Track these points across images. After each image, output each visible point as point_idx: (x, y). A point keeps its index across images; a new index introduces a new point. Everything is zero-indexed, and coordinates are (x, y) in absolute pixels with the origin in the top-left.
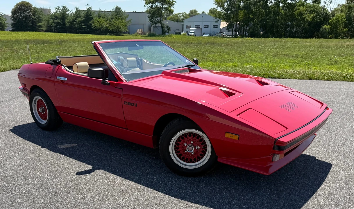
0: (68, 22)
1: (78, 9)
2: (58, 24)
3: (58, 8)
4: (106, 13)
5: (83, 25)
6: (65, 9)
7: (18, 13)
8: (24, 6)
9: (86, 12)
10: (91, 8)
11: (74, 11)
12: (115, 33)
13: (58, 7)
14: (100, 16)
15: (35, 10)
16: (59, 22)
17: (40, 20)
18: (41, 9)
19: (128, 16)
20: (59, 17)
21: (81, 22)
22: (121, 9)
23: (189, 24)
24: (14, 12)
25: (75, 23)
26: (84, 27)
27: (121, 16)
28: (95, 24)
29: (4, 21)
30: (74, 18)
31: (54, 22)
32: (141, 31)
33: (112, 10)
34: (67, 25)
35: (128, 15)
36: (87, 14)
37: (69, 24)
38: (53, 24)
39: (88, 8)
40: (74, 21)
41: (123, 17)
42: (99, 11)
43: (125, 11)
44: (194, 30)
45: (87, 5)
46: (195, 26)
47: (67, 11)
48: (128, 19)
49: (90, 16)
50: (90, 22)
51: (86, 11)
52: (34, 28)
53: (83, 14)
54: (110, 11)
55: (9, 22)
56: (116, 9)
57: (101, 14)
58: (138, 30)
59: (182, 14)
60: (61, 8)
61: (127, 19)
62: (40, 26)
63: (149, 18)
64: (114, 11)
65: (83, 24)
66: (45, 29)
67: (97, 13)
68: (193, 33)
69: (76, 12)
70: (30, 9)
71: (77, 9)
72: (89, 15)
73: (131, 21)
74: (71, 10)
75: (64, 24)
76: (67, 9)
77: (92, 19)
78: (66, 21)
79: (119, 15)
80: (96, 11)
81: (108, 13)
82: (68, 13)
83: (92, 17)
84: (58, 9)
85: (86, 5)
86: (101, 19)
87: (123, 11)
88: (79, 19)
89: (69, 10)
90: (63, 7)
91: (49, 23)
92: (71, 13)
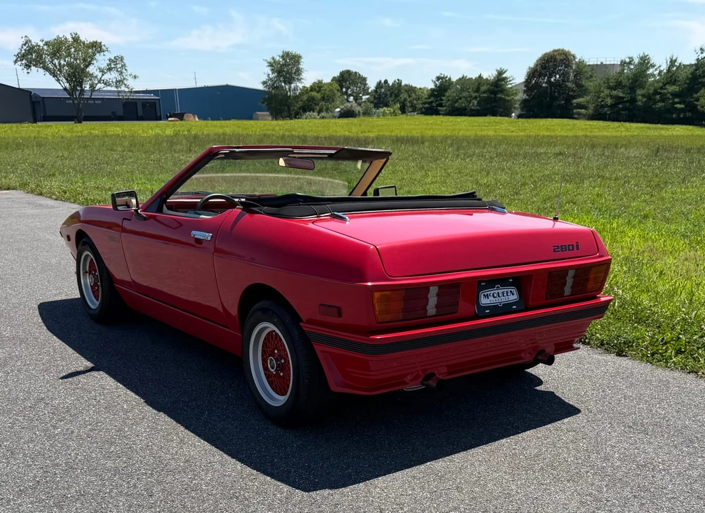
0: (643, 96)
1: (675, 61)
2: (619, 100)
3: (628, 60)
5: (677, 103)
6: (645, 62)
7: (541, 75)
8: (557, 61)
9: (694, 67)
11: (664, 67)
13: (629, 58)
15: (582, 69)
16: (621, 94)
17: (582, 91)
18: (594, 67)
20: (625, 82)
21: (675, 95)
24: (533, 74)
25: (658, 97)
26: (678, 106)
29: (512, 95)
30: (661, 85)
31: (611, 97)
34: (641, 102)
36: (692, 74)
37: (644, 100)
38: (609, 101)
39: (702, 59)
40: (656, 93)
45: (701, 49)
47: (648, 68)
49: (701, 80)
50: (697, 93)
51: (695, 65)
52: (565, 111)
53: (683, 76)
55: (521, 96)
60: (636, 61)
62: (580, 106)
65: (677, 100)
66: (590, 111)
69: (669, 70)
70: (568, 65)
71: (673, 62)
72: (700, 75)
74: (660, 63)
75: (633, 100)
76: (649, 62)
78: (639, 92)
82: (650, 71)
84: (630, 63)
85: (698, 50)
88: (671, 88)
89: (653, 66)
90: (641, 58)
91: (599, 97)
92: (657, 72)
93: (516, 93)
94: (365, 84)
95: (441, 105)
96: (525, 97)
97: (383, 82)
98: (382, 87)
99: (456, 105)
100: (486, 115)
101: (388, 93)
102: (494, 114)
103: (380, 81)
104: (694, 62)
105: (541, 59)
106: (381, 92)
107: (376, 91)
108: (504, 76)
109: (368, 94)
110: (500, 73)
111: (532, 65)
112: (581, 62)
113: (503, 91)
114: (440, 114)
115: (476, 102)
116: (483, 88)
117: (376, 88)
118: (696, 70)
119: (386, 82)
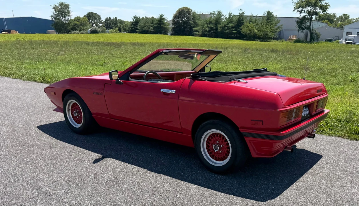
0: (220, 27)
1: (231, 14)
2: (211, 28)
4: (257, 18)
5: (234, 30)
6: (220, 13)
7: (179, 17)
8: (184, 11)
9: (239, 17)
10: (243, 13)
11: (227, 16)
12: (261, 38)
13: (214, 12)
14: (251, 22)
15: (195, 15)
16: (213, 27)
17: (196, 25)
18: (199, 15)
19: (278, 22)
20: (213, 22)
21: (232, 27)
22: (272, 14)
23: (350, 31)
24: (175, 17)
25: (226, 28)
26: (234, 32)
27: (271, 22)
28: (244, 30)
29: (167, 25)
30: (227, 23)
31: (208, 27)
32: (295, 37)
33: (263, 15)
34: (220, 29)
35: (280, 20)
36: (238, 19)
37: (221, 29)
38: (207, 29)
39: (241, 13)
40: (225, 26)
41: (274, 22)
42: (251, 16)
43: (277, 16)
44: (353, 38)
45: (241, 9)
46: (356, 33)
47: (221, 16)
48: (279, 25)
49: (242, 22)
50: (241, 27)
51: (239, 16)
52: (190, 33)
53: (235, 19)
54: (261, 16)
55: (171, 26)
56: (267, 14)
57: (252, 19)
58: (290, 36)
59: (355, 20)
60: (216, 13)
61: (277, 24)
62: (196, 31)
63: (297, 23)
64: (265, 16)
65: (233, 29)
66: (200, 33)
67: (249, 18)
68: (352, 40)
69: (229, 17)
70: (189, 14)
71: (230, 14)
72: (241, 20)
73: (282, 27)
74: (226, 15)
75: (217, 29)
76: (221, 14)
77: (243, 24)
78: (219, 26)
79: (269, 21)
80: (249, 16)
81: (259, 18)
82: (222, 17)
83: (244, 22)
84: (214, 14)
85: (240, 10)
86: (252, 25)
87: (275, 15)
88: (231, 25)
89: (223, 15)
90: (218, 12)
91: (203, 27)
92: (225, 18)
93: (169, 25)
94: (100, 19)
95: (137, 29)
96: (173, 26)
97: (108, 18)
98: (108, 20)
99: (144, 29)
100: (157, 34)
101: (111, 23)
102: (161, 34)
103: (107, 18)
104: (238, 14)
105: (178, 11)
106: (108, 22)
107: (105, 22)
108: (163, 17)
109: (102, 23)
110: (161, 16)
111: (175, 13)
112: (195, 13)
113: (163, 24)
114: (137, 33)
115: (152, 28)
116: (155, 22)
117: (106, 20)
118: (240, 17)
119: (110, 18)
